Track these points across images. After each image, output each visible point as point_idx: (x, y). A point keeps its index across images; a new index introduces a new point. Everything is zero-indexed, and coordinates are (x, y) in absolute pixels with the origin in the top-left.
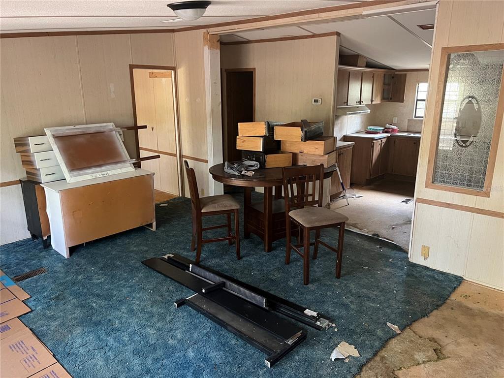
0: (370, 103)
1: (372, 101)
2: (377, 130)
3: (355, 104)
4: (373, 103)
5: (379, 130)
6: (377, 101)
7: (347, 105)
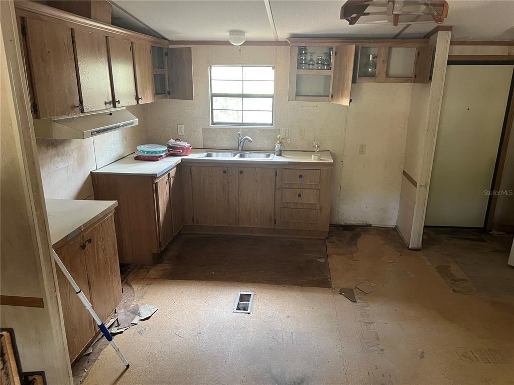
0: (135, 103)
1: (137, 99)
2: (155, 152)
3: (103, 107)
4: (141, 102)
5: (160, 152)
6: (147, 98)
7: (82, 111)
